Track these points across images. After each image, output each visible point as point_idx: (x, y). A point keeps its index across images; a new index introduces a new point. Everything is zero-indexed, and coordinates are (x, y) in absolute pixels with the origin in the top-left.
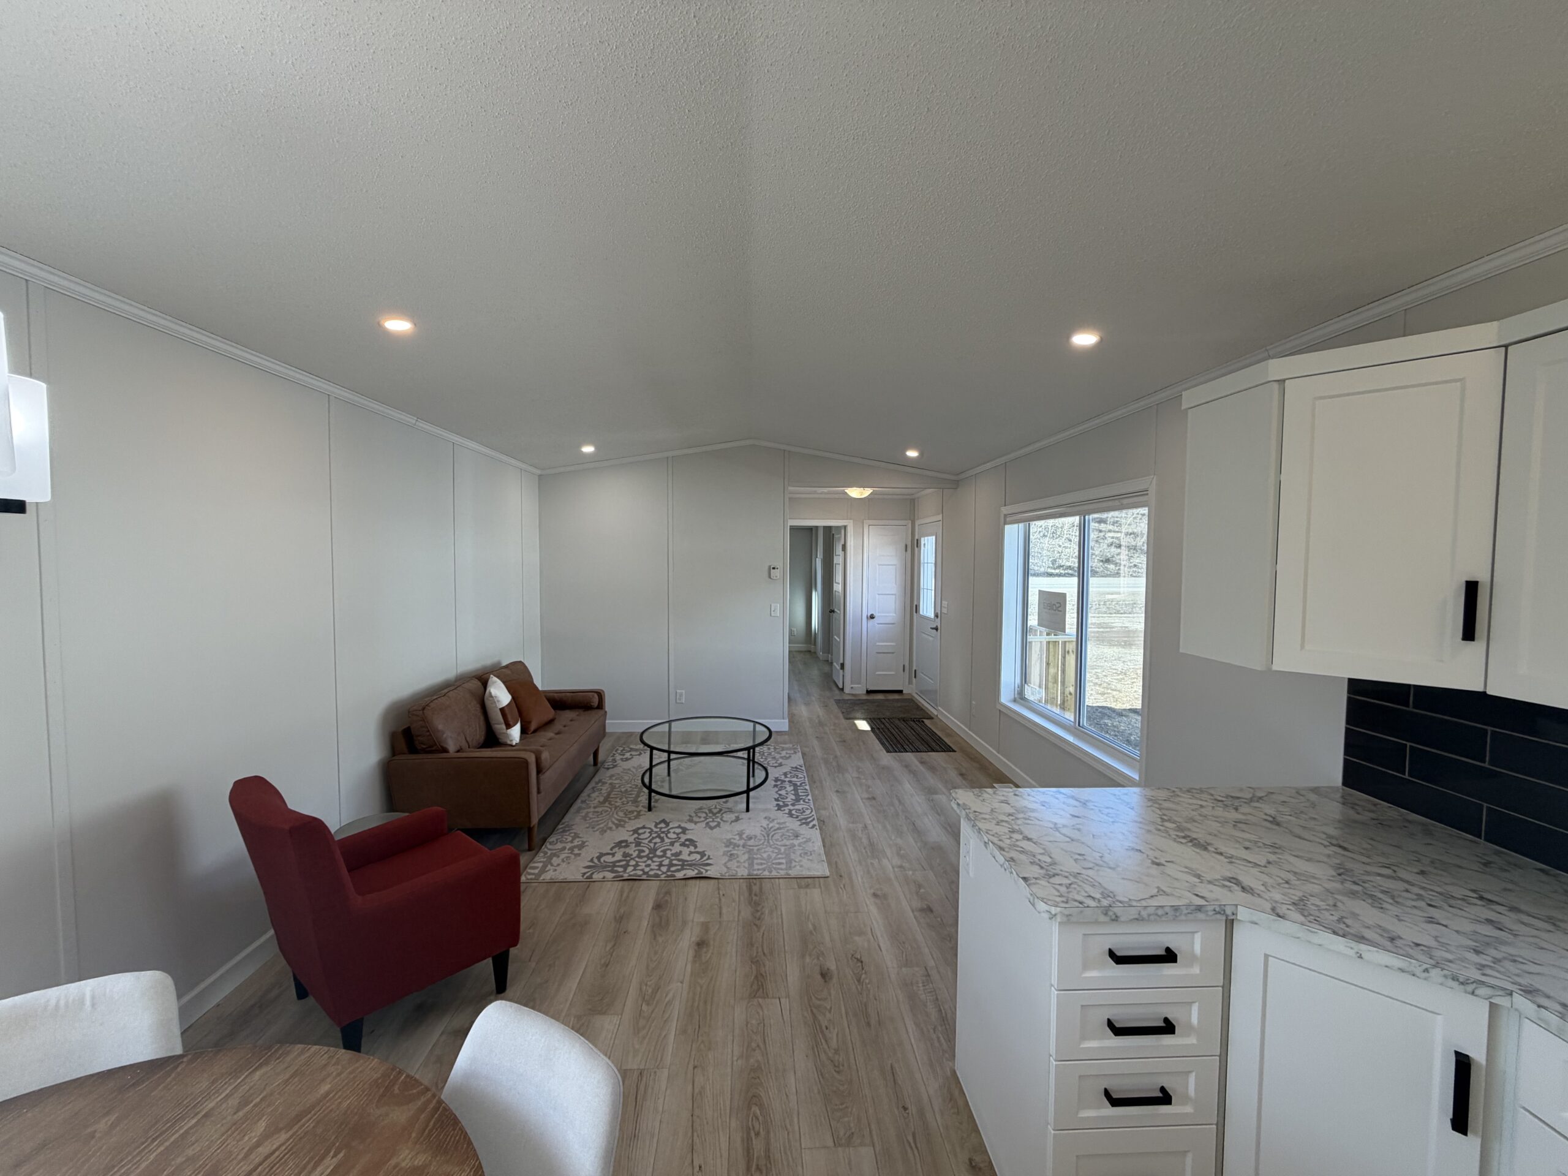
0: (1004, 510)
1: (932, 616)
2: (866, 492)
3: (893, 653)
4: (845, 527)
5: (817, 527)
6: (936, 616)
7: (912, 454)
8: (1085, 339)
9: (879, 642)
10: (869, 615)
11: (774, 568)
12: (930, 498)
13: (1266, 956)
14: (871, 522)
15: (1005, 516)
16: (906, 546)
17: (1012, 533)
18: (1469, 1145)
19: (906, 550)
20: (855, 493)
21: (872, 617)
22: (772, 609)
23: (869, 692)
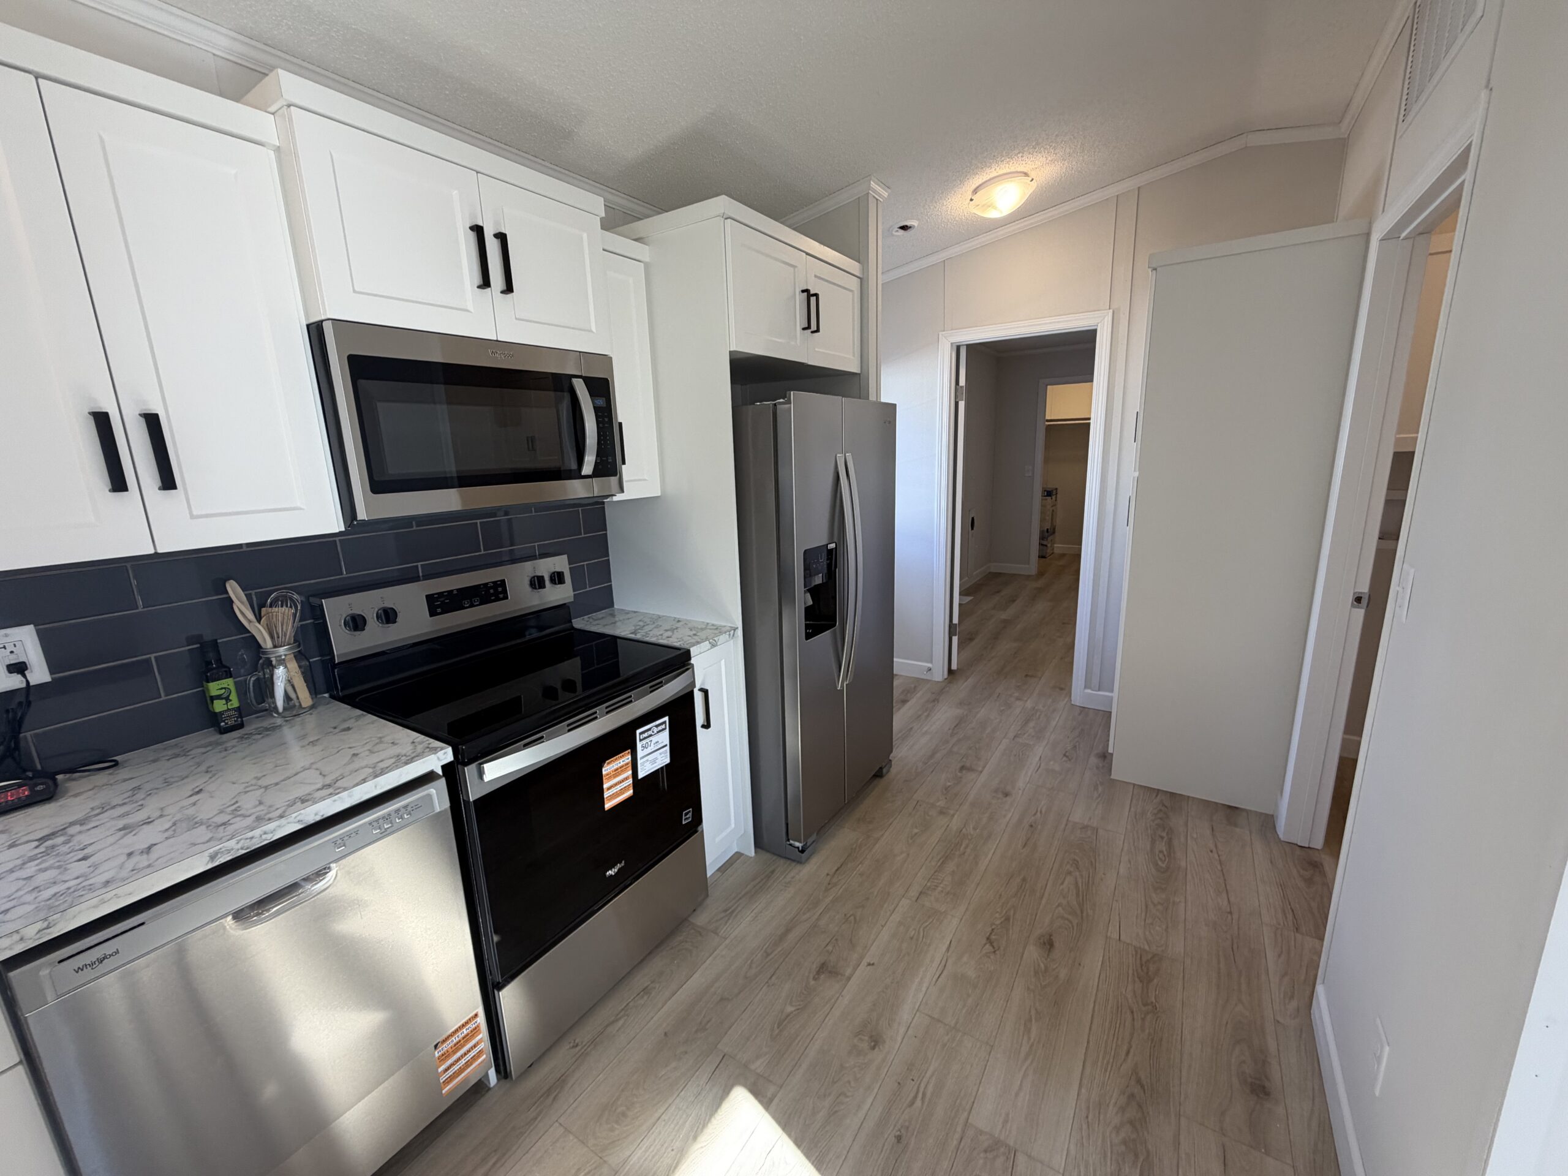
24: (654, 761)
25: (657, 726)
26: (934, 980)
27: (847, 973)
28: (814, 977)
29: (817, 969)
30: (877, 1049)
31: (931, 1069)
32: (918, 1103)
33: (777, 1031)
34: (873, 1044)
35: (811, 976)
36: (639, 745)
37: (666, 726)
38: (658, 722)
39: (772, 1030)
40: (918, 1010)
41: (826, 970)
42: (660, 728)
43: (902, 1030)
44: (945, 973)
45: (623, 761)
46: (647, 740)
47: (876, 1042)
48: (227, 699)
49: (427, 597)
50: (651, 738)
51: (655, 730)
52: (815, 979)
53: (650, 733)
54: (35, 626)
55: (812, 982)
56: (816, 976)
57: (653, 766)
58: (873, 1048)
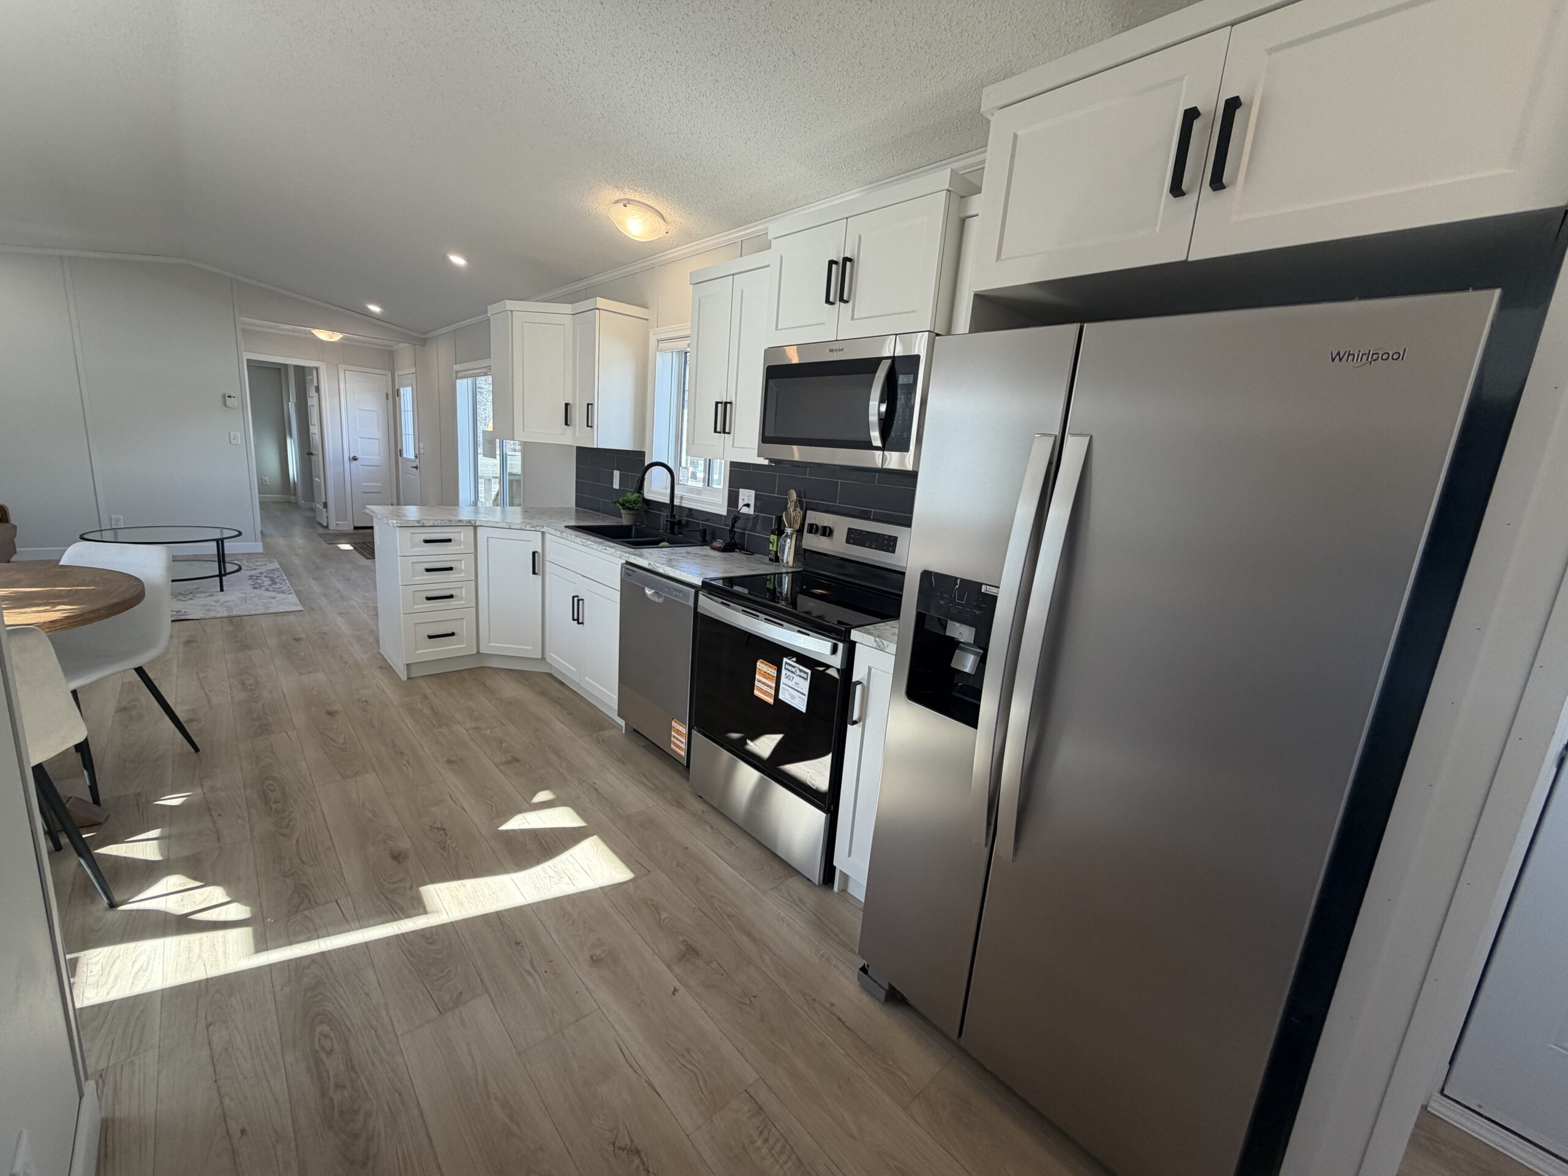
0: (456, 367)
1: (413, 458)
2: (336, 337)
3: (380, 493)
4: (317, 369)
5: (286, 365)
6: (416, 457)
7: (375, 309)
8: (458, 260)
9: (364, 482)
10: (351, 456)
11: (229, 397)
12: (405, 352)
13: (488, 538)
14: (347, 367)
15: (457, 372)
16: (387, 395)
17: (463, 386)
18: (538, 579)
19: (387, 399)
20: (323, 335)
21: (355, 459)
22: (232, 437)
23: (356, 528)
24: (793, 697)
25: (801, 670)
26: (621, 1043)
27: (676, 968)
28: (685, 941)
29: (693, 946)
30: (589, 959)
31: (543, 991)
32: (528, 967)
33: (650, 902)
34: (595, 958)
35: (688, 939)
36: (784, 672)
37: (807, 677)
38: (802, 668)
39: (652, 900)
40: (599, 1008)
41: (690, 952)
42: (802, 674)
43: (591, 986)
44: (623, 1061)
45: (771, 671)
46: (792, 675)
47: (595, 961)
48: (773, 545)
49: (849, 529)
50: (794, 675)
51: (798, 673)
52: (683, 941)
53: (793, 670)
54: (756, 491)
55: (680, 938)
56: (686, 943)
57: (790, 699)
58: (591, 957)
